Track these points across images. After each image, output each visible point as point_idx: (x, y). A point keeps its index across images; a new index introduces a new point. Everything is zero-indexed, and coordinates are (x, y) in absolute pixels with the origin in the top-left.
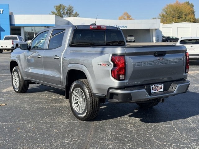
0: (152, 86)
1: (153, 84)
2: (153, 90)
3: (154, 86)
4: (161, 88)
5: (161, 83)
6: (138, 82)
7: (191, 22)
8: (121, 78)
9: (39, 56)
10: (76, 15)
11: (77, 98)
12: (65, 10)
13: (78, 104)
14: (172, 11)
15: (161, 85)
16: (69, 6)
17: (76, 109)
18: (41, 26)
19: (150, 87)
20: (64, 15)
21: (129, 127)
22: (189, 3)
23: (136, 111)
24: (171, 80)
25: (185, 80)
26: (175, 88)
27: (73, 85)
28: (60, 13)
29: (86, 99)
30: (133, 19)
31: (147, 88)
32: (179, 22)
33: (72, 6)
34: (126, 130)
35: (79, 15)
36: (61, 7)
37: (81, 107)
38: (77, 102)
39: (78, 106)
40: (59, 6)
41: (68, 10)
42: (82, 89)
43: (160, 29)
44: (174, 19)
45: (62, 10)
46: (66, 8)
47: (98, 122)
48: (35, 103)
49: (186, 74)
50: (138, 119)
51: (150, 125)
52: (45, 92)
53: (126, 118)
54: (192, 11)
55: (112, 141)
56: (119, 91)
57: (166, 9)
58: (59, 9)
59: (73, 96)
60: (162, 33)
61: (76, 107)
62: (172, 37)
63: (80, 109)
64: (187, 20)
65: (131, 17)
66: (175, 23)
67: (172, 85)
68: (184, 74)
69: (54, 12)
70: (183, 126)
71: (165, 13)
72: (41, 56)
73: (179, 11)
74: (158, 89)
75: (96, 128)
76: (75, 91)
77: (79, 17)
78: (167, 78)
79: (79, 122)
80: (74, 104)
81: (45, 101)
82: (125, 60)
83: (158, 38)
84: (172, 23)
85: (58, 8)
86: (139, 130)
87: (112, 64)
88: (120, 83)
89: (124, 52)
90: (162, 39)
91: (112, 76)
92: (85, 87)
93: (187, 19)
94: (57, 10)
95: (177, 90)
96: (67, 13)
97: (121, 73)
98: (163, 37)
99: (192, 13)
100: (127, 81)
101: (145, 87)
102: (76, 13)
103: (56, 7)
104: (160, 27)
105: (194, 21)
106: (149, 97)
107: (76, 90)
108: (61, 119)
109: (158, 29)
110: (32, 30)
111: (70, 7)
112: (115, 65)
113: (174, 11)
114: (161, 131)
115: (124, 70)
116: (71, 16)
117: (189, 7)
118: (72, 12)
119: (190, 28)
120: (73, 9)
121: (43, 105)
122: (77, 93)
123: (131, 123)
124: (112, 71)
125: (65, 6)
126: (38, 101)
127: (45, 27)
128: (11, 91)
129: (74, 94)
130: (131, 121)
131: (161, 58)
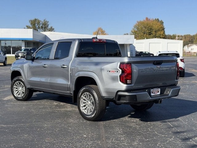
0: (152, 90)
1: (152, 88)
2: (152, 93)
3: (153, 90)
4: (158, 92)
5: (159, 87)
6: (141, 86)
7: (161, 38)
8: (128, 83)
9: (45, 66)
10: (52, 30)
11: (85, 102)
12: (40, 25)
13: (86, 106)
14: (143, 27)
15: (159, 89)
16: (44, 20)
17: (85, 111)
18: (19, 39)
19: (150, 90)
20: (39, 30)
21: (133, 125)
22: (159, 20)
23: (133, 113)
24: (165, 85)
25: (176, 85)
26: (169, 92)
27: (82, 91)
28: (35, 28)
29: (95, 102)
30: (107, 35)
31: (148, 91)
32: (150, 38)
33: (47, 21)
34: (131, 127)
35: (54, 30)
36: (36, 21)
37: (89, 109)
38: (86, 105)
39: (86, 109)
40: (34, 21)
41: (43, 24)
42: (91, 93)
43: (133, 44)
44: (145, 35)
45: (37, 25)
46: (41, 23)
47: (105, 122)
48: (40, 108)
49: (177, 80)
50: (138, 120)
51: (149, 123)
52: (45, 100)
53: (126, 118)
54: (162, 27)
55: (122, 135)
56: (126, 94)
57: (137, 26)
58: (34, 24)
59: (81, 100)
60: (136, 49)
61: (84, 109)
62: (144, 52)
63: (89, 111)
64: (157, 37)
65: (105, 33)
66: (147, 39)
67: (167, 89)
68: (176, 80)
69: (29, 26)
70: (177, 123)
71: (136, 30)
72: (47, 66)
73: (150, 28)
74: (156, 92)
75: (105, 126)
76: (83, 96)
77: (54, 31)
78: (162, 83)
79: (88, 122)
80: (82, 107)
81: (50, 107)
82: (131, 68)
83: (132, 52)
84: (144, 39)
85: (33, 22)
86: (141, 127)
87: (121, 70)
88: (127, 87)
89: (131, 61)
90: (136, 54)
91: (120, 81)
92: (94, 91)
93: (157, 35)
94: (31, 24)
95: (171, 93)
96: (42, 27)
97: (128, 78)
98: (137, 52)
99: (162, 30)
100: (133, 85)
101: (147, 91)
102: (51, 27)
103: (30, 22)
104: (134, 42)
105: (163, 37)
106: (150, 98)
107: (85, 94)
108: (71, 120)
109: (132, 44)
110: (6, 44)
111: (45, 22)
112: (123, 72)
113: (146, 28)
114: (160, 127)
115: (130, 75)
116: (46, 30)
117: (159, 24)
118: (47, 26)
119: (161, 44)
120: (48, 24)
121: (49, 110)
122: (85, 97)
123: (133, 122)
124: (120, 76)
125: (40, 20)
126: (42, 107)
127: (22, 40)
128: (12, 99)
129: (82, 98)
130: (132, 121)
131: (159, 66)
